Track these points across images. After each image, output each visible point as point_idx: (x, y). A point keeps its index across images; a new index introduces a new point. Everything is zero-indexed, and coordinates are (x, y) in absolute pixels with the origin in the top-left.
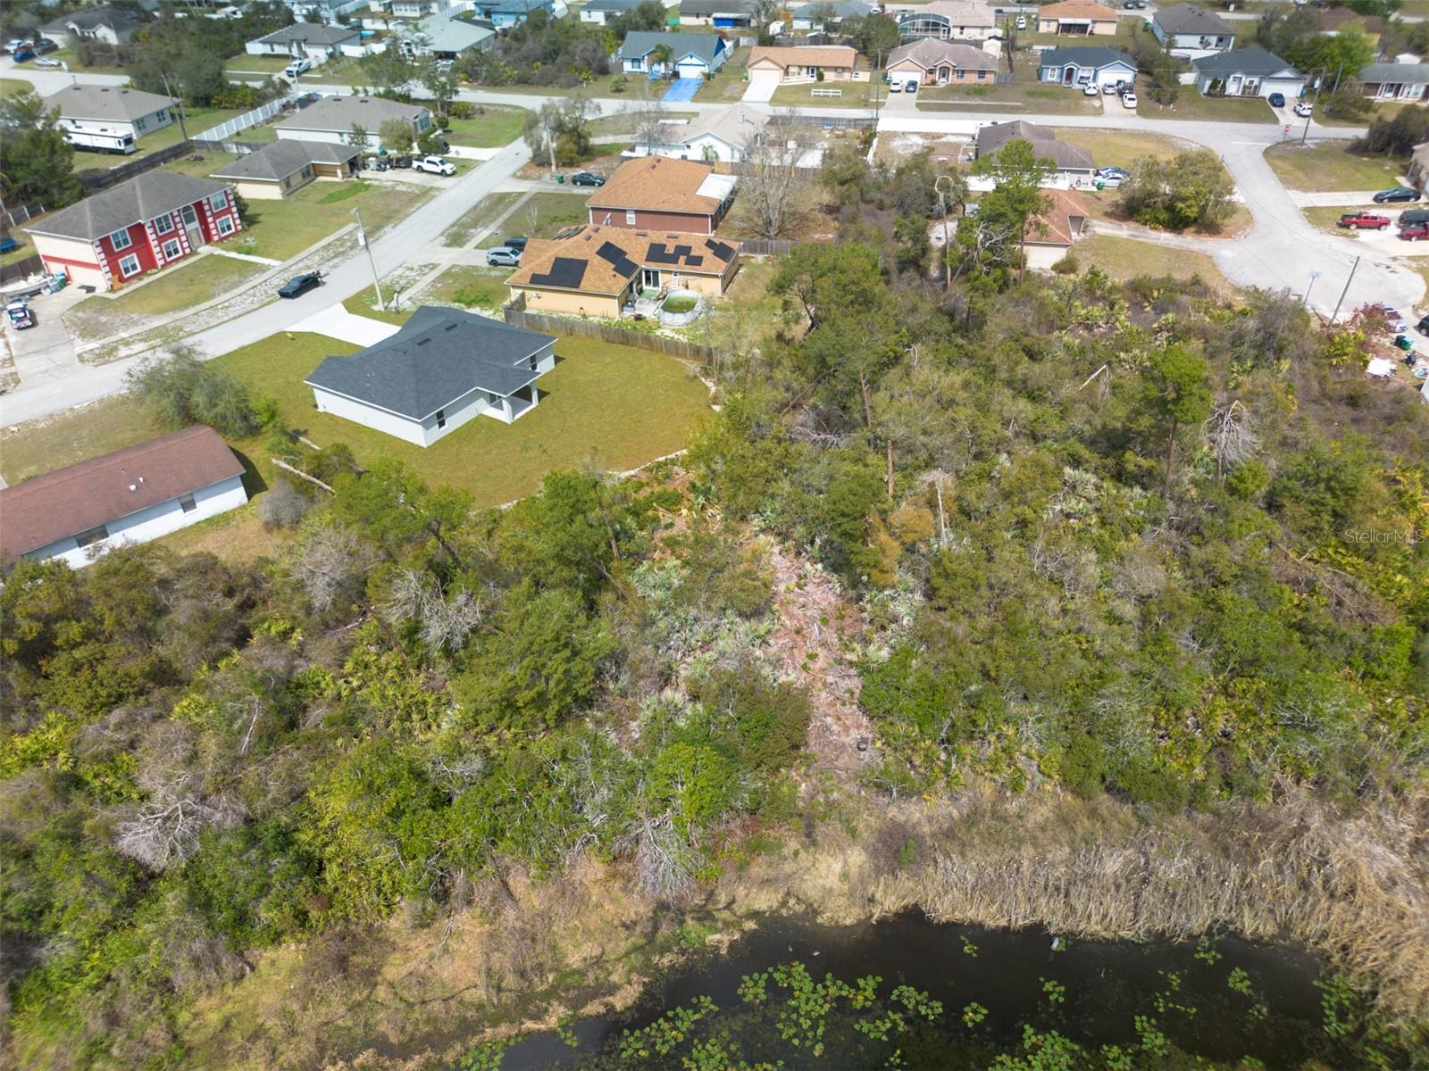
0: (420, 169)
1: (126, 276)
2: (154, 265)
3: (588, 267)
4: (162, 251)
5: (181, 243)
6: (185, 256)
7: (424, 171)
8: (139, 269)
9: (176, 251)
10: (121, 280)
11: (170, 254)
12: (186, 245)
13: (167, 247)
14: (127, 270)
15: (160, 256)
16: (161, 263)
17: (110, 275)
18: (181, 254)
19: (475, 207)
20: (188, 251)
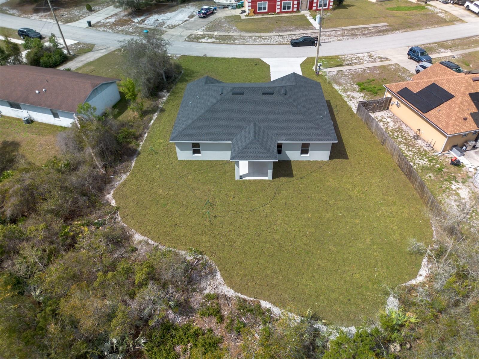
0: (468, 8)
1: (258, 11)
2: (274, 11)
3: (449, 102)
4: (281, 5)
5: (293, 4)
6: (292, 12)
7: (469, 10)
8: (267, 11)
9: (289, 8)
10: (255, 12)
11: (284, 8)
12: (295, 6)
13: (285, 4)
14: (260, 9)
15: (278, 7)
16: (278, 11)
17: (250, 8)
18: (291, 10)
19: (468, 38)
20: (295, 10)
